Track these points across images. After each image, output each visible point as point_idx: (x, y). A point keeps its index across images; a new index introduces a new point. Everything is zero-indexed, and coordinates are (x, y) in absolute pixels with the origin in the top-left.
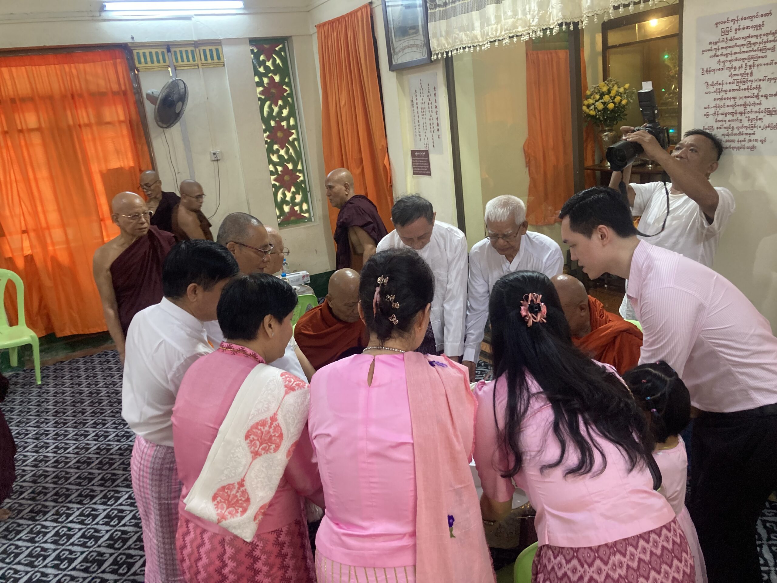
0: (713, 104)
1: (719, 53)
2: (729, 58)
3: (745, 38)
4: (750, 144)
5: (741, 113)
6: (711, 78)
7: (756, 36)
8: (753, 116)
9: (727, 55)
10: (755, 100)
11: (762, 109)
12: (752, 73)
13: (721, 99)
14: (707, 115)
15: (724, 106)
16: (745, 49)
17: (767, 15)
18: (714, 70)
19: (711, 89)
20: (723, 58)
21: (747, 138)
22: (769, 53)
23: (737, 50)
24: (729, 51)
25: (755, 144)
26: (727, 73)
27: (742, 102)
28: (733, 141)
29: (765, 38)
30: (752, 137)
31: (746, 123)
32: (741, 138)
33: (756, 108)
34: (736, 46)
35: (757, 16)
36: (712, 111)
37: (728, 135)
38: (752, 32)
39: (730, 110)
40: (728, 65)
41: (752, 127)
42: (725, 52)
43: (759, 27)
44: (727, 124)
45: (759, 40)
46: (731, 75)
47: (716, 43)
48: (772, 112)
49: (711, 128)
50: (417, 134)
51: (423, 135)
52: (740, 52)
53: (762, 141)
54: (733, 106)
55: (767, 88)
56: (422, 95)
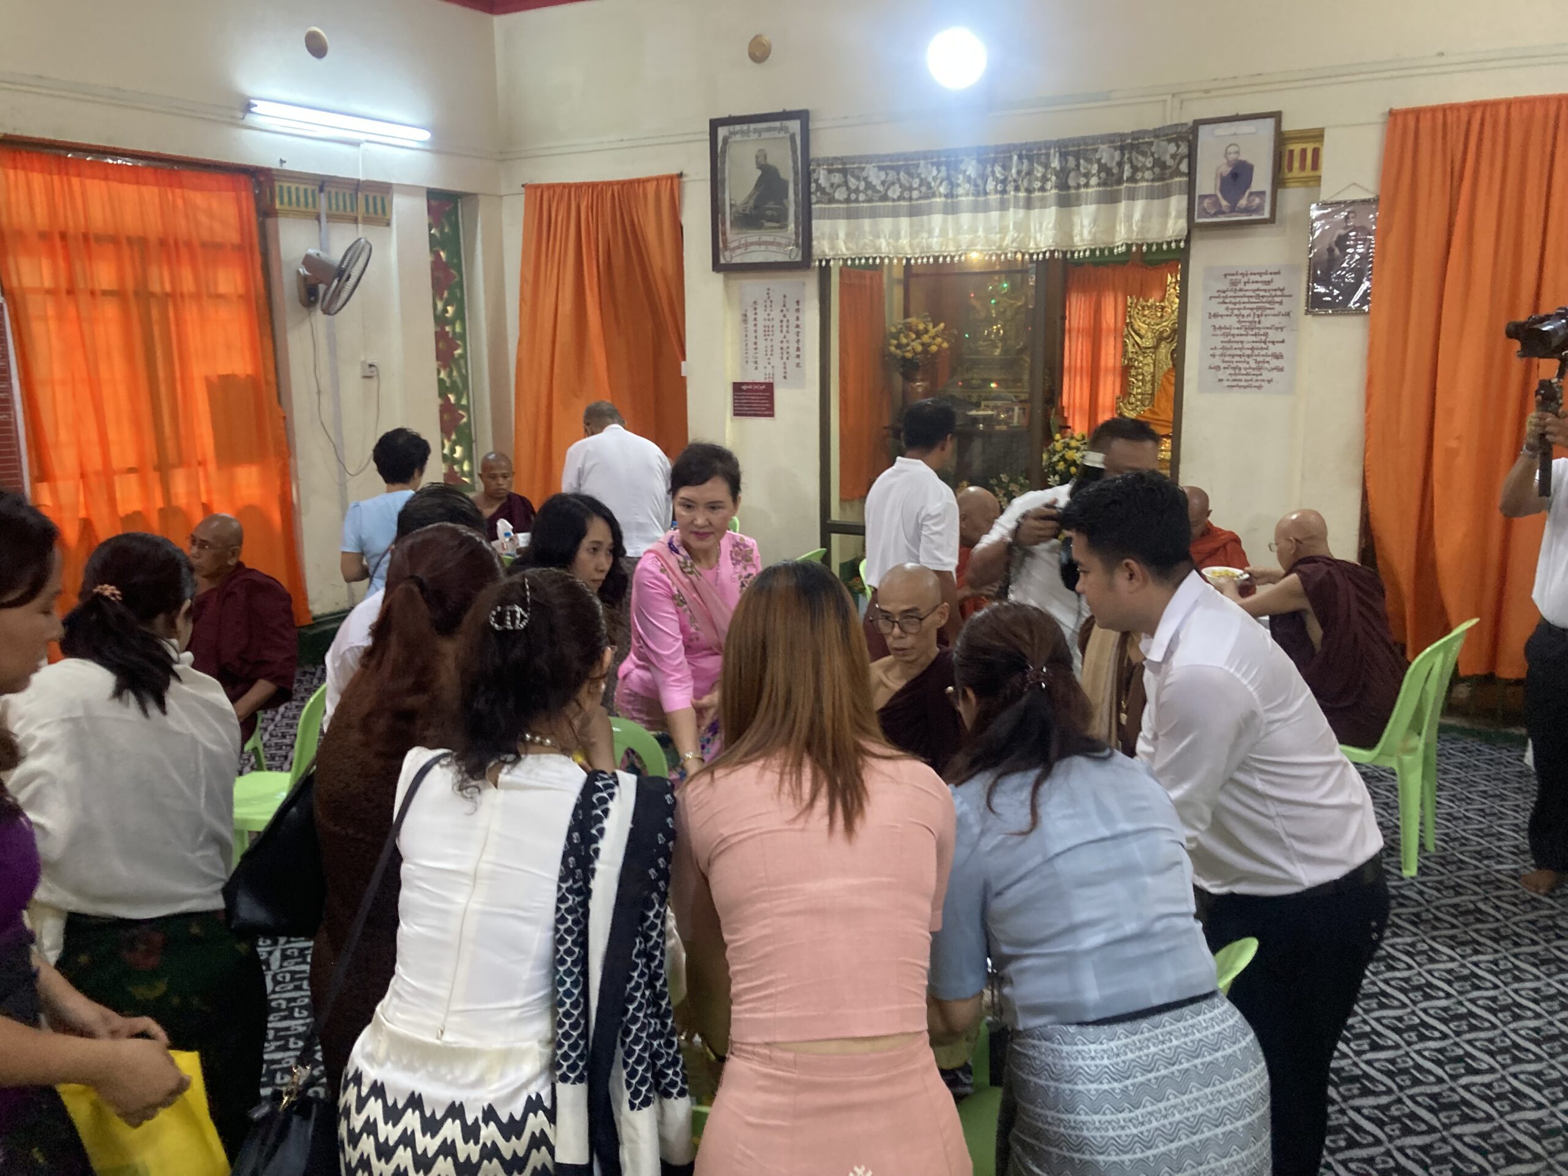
0: (1220, 345)
1: (1227, 300)
2: (1238, 306)
3: (1254, 291)
4: (1257, 384)
5: (1248, 356)
6: (1219, 322)
7: (1265, 291)
8: (1260, 359)
9: (1235, 304)
10: (1264, 346)
11: (1270, 353)
12: (1259, 322)
13: (1229, 342)
14: (1213, 356)
15: (1231, 348)
16: (1253, 300)
17: (1275, 273)
18: (1222, 316)
19: (1218, 332)
20: (1231, 306)
21: (1255, 378)
22: (1277, 306)
23: (1246, 300)
24: (1237, 300)
25: (1263, 384)
26: (1235, 319)
27: (1250, 346)
28: (1240, 380)
29: (1273, 293)
30: (1259, 378)
31: (1253, 365)
32: (1249, 378)
33: (1264, 352)
34: (1245, 296)
35: (1266, 273)
36: (1218, 352)
37: (1235, 374)
38: (1261, 286)
39: (1238, 352)
40: (1236, 312)
41: (1259, 369)
42: (1233, 300)
43: (1268, 283)
44: (1235, 365)
45: (1267, 294)
46: (1239, 322)
47: (1224, 292)
48: (1278, 356)
49: (1218, 368)
50: (751, 360)
51: (762, 363)
52: (1249, 302)
53: (1269, 381)
54: (1240, 349)
55: (1273, 335)
56: (769, 309)
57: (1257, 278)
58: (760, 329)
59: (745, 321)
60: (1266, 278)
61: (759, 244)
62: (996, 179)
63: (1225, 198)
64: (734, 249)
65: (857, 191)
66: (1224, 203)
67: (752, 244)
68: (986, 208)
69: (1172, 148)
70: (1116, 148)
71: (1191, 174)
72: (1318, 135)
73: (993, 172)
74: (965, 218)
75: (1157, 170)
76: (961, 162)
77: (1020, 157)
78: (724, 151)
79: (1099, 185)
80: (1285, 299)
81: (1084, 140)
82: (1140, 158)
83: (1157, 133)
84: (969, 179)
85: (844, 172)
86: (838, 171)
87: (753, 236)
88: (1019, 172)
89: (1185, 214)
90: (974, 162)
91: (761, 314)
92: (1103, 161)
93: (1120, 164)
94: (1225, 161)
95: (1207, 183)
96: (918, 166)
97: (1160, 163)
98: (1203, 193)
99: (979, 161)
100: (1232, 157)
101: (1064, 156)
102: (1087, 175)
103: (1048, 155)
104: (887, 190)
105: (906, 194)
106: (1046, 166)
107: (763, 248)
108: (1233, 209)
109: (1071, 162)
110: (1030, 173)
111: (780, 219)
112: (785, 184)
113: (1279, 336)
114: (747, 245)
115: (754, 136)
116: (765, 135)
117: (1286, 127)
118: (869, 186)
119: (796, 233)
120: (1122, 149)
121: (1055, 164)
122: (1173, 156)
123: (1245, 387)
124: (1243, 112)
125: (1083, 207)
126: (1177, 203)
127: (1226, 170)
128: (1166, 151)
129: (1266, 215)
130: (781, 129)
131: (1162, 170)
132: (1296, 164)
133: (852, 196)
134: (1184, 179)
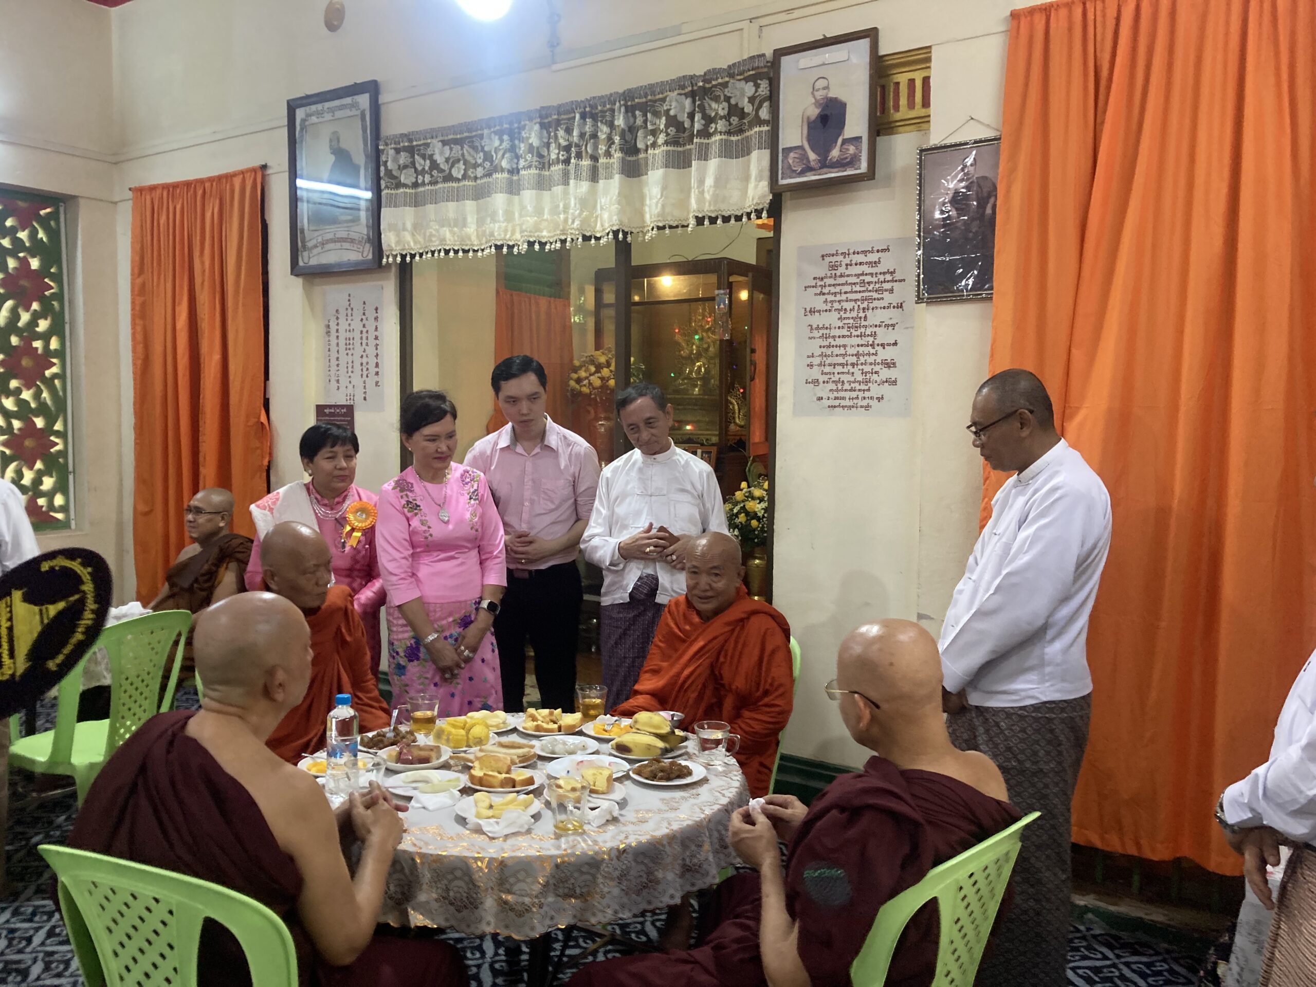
0: (818, 352)
1: (826, 290)
2: (838, 298)
3: (858, 276)
4: (865, 403)
5: (853, 365)
6: (816, 320)
7: (871, 274)
8: (867, 368)
9: (835, 294)
10: (870, 349)
11: (879, 360)
12: (865, 317)
13: (829, 347)
14: (811, 366)
15: (831, 355)
16: (858, 288)
17: (883, 251)
18: (819, 311)
19: (816, 334)
20: (831, 298)
21: (861, 394)
22: (886, 295)
23: (848, 288)
24: (838, 289)
25: (871, 402)
26: (836, 315)
27: (853, 351)
28: (844, 398)
29: (882, 278)
30: (867, 394)
31: (860, 378)
32: (854, 394)
33: (871, 359)
34: (846, 284)
35: (872, 252)
36: (817, 361)
37: (837, 390)
38: (866, 269)
39: (840, 360)
40: (836, 305)
41: (867, 382)
42: (833, 290)
43: (875, 264)
44: (836, 377)
45: (874, 279)
46: (841, 318)
47: (822, 279)
48: (890, 365)
49: (816, 382)
50: (333, 379)
51: (344, 381)
52: (852, 292)
53: (880, 399)
54: (844, 355)
55: (883, 336)
56: (350, 318)
57: (861, 258)
58: (342, 342)
59: (328, 333)
60: (873, 257)
61: (334, 241)
62: (559, 147)
63: (813, 150)
64: (312, 249)
65: (423, 172)
66: (812, 156)
67: (328, 242)
68: (550, 183)
69: (749, 89)
70: (686, 95)
71: (774, 121)
72: (924, 58)
73: (556, 137)
74: (528, 195)
75: (735, 120)
76: (524, 127)
77: (583, 116)
78: (300, 136)
79: (666, 143)
80: (894, 286)
81: (651, 88)
82: (714, 105)
83: (732, 72)
84: (531, 148)
85: (411, 150)
86: (405, 149)
87: (328, 233)
88: (582, 135)
89: (767, 174)
90: (537, 127)
91: (343, 325)
92: (672, 113)
93: (691, 116)
94: (813, 101)
96: (481, 137)
97: (735, 110)
98: (788, 146)
99: (543, 126)
100: (820, 94)
101: (630, 110)
102: (654, 133)
103: (612, 111)
104: (450, 170)
105: (471, 172)
106: (611, 125)
107: (338, 245)
108: (825, 164)
109: (638, 117)
110: (594, 136)
112: (358, 170)
113: (890, 336)
114: (323, 244)
115: (328, 117)
116: (339, 114)
118: (434, 165)
119: (367, 227)
120: (693, 95)
121: (620, 121)
122: (752, 100)
123: (850, 407)
124: (831, 33)
125: (652, 173)
126: (759, 160)
127: (814, 112)
128: (743, 94)
129: (864, 167)
130: (352, 106)
131: (739, 119)
132: (903, 101)
133: (420, 178)
134: (765, 128)
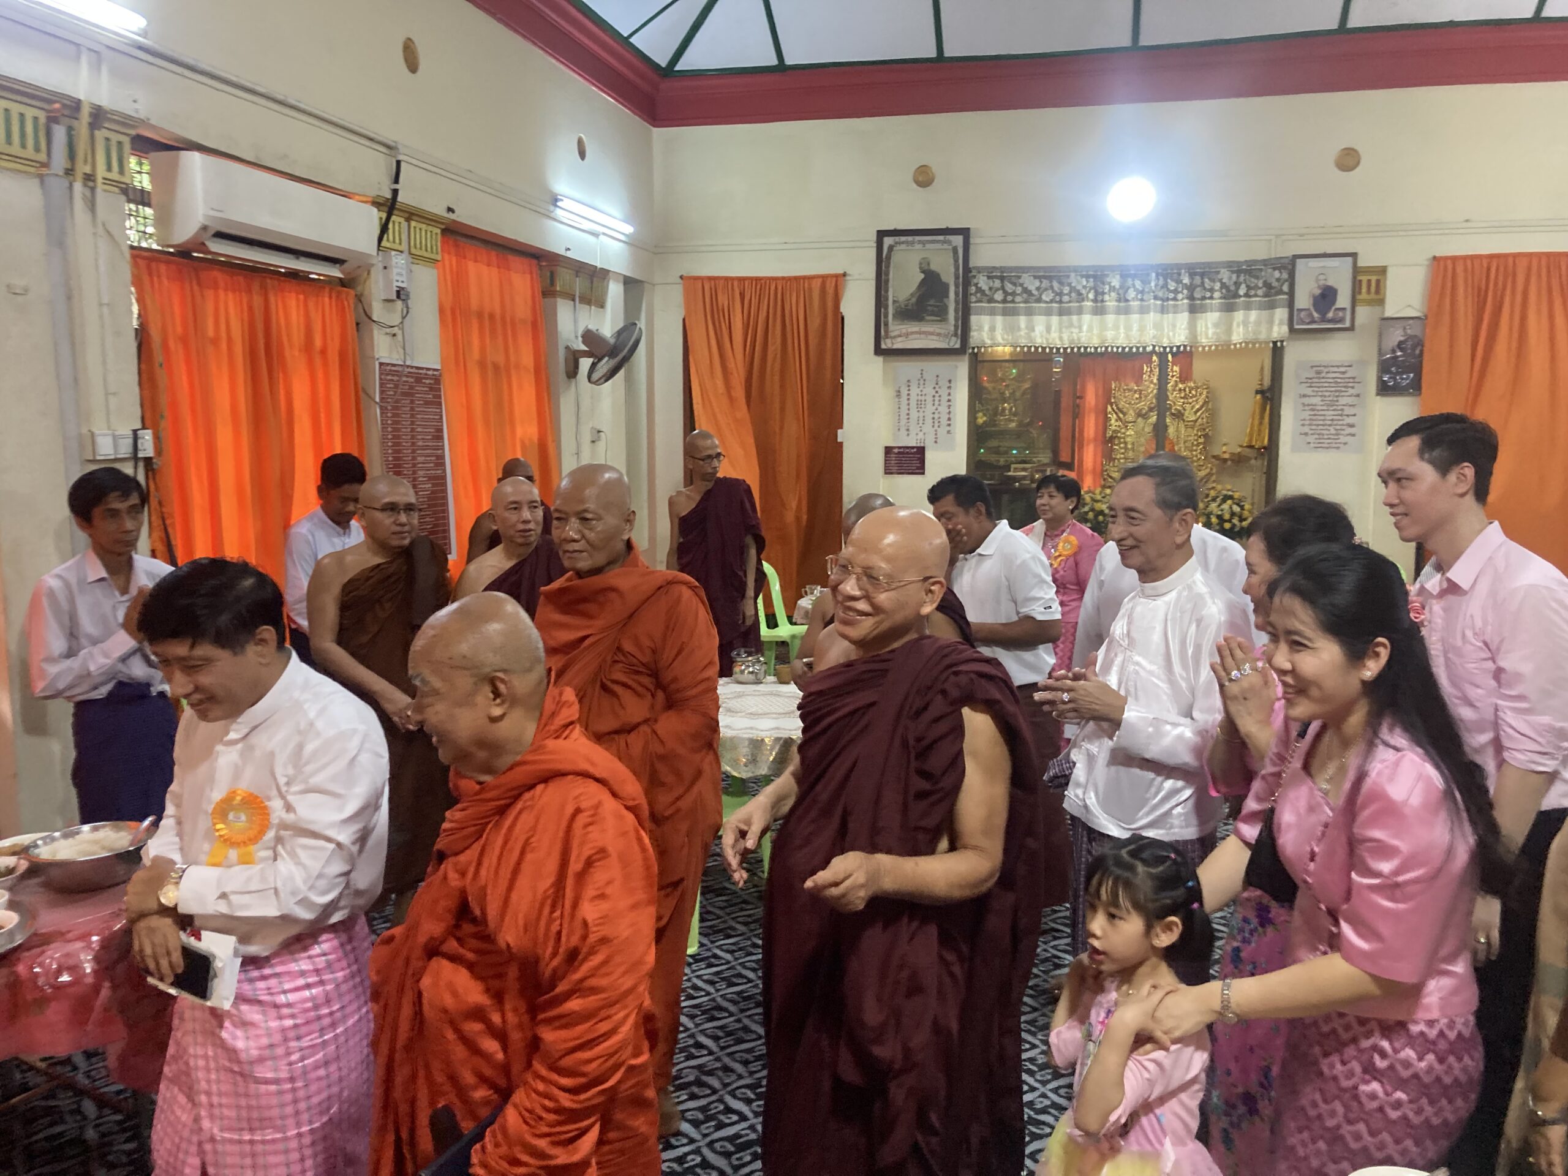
0: (1308, 418)
1: (1313, 385)
2: (1321, 389)
3: (1333, 378)
4: (1336, 446)
5: (1330, 425)
6: (1306, 401)
7: (1341, 378)
8: (1338, 427)
9: (1319, 387)
10: (1341, 418)
11: (1345, 423)
12: (1337, 401)
13: (1315, 415)
14: (1303, 426)
15: (1316, 420)
16: (1333, 385)
17: (1349, 366)
18: (1308, 396)
19: (1307, 408)
20: (1316, 389)
21: (1334, 441)
22: (1350, 389)
23: (1327, 385)
24: (1321, 385)
25: (1340, 445)
26: (1319, 399)
27: (1330, 418)
28: (1323, 443)
29: (1347, 380)
30: (1337, 441)
32: (1330, 441)
33: (1341, 423)
34: (1326, 382)
35: (1341, 366)
36: (1307, 422)
37: (1320, 439)
38: (1337, 375)
39: (1322, 423)
40: (1320, 393)
41: (1337, 435)
42: (1318, 385)
44: (1319, 432)
45: (1343, 381)
46: (1322, 400)
47: (1311, 379)
48: (1352, 426)
49: (1306, 434)
50: (903, 428)
51: (914, 429)
52: (1329, 387)
53: (1345, 444)
54: (1323, 420)
55: (1348, 411)
56: (922, 387)
57: (1336, 369)
58: (913, 403)
59: (899, 396)
60: (1342, 369)
61: (920, 333)
62: (1136, 290)
63: (1316, 310)
64: (895, 337)
65: (1014, 294)
66: (1316, 315)
67: (912, 333)
68: (1127, 311)
69: (1277, 274)
70: (1233, 272)
71: (1291, 294)
72: (1383, 271)
73: (1134, 285)
75: (1266, 289)
76: (1107, 276)
77: (1157, 275)
78: (889, 257)
79: (1221, 298)
80: (1356, 385)
81: (1209, 265)
82: (1253, 280)
83: (1265, 262)
85: (1002, 279)
86: (996, 277)
87: (913, 327)
88: (1156, 286)
89: (1286, 321)
90: (1118, 277)
91: (915, 390)
92: (1224, 281)
93: (1237, 284)
94: (1317, 285)
95: (1303, 301)
96: (1068, 277)
97: (1268, 285)
98: (1300, 307)
99: (1122, 276)
100: (1322, 283)
101: (1192, 275)
102: (1212, 290)
103: (1179, 274)
104: (1041, 294)
105: (1058, 298)
106: (1178, 282)
107: (924, 337)
108: (1324, 320)
109: (1198, 280)
110: (1165, 287)
111: (941, 314)
112: (946, 287)
113: (1351, 411)
114: (907, 335)
115: (919, 246)
116: (928, 246)
117: (1360, 264)
118: (1026, 291)
119: (956, 326)
120: (1239, 272)
121: (1185, 281)
122: (1278, 280)
123: (1328, 448)
124: (1329, 251)
125: (1209, 314)
126: (1281, 314)
127: (1318, 292)
128: (1272, 276)
129: (1348, 324)
130: (944, 242)
131: (1270, 290)
132: (1364, 290)
133: (1009, 298)
134: (1285, 297)
